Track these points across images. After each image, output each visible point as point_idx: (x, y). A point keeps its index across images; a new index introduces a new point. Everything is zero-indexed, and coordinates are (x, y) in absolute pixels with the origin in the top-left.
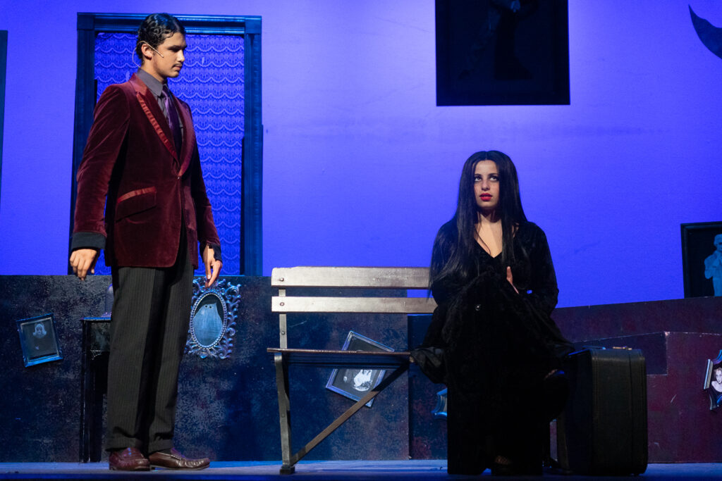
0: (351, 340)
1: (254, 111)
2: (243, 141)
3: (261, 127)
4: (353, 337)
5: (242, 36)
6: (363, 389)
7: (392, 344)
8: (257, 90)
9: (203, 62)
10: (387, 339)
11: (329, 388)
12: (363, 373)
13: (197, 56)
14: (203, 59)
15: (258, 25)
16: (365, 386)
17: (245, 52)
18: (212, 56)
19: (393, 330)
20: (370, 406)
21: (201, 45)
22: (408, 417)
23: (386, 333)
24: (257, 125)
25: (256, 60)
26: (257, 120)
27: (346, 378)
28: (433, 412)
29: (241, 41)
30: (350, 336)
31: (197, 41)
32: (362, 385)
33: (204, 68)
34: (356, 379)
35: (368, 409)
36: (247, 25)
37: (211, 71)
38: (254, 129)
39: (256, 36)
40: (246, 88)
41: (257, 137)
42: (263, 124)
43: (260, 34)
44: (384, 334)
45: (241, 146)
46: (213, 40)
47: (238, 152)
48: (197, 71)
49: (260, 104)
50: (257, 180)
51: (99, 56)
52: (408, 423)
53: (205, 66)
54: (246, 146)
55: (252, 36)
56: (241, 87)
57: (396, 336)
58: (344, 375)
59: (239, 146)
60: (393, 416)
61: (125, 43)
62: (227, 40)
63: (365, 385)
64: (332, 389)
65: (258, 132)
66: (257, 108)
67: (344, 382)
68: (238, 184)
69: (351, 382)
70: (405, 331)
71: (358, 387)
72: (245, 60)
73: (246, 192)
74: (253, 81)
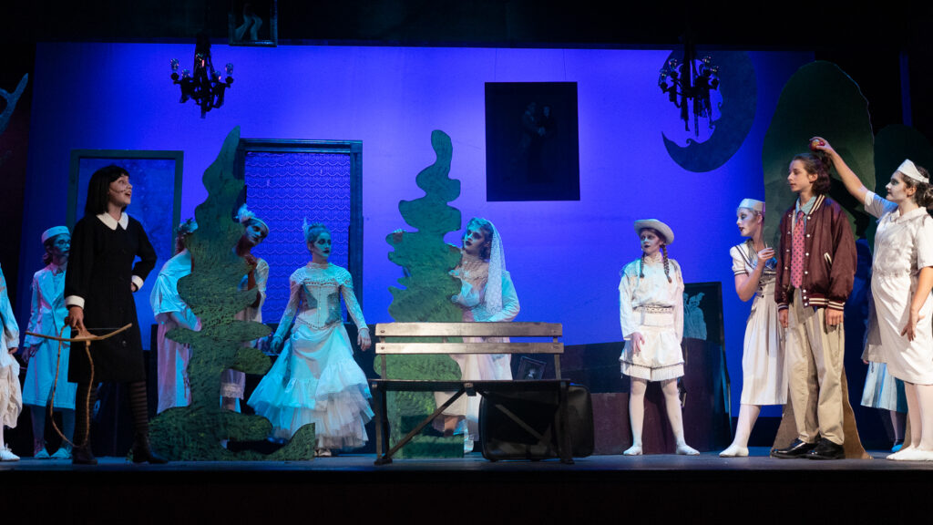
1: (357, 207)
2: (349, 228)
3: (363, 218)
5: (349, 154)
8: (359, 192)
9: (321, 173)
13: (317, 168)
15: (360, 147)
17: (351, 165)
18: (327, 168)
21: (319, 161)
24: (359, 217)
25: (359, 171)
26: (359, 213)
29: (348, 158)
31: (317, 158)
33: (322, 177)
36: (353, 146)
37: (327, 179)
38: (357, 220)
39: (359, 155)
40: (352, 190)
41: (359, 224)
42: (364, 215)
43: (361, 153)
45: (348, 231)
46: (328, 158)
47: (346, 235)
48: (317, 179)
49: (361, 202)
50: (359, 255)
51: (247, 168)
54: (351, 232)
55: (356, 154)
56: (347, 190)
59: (346, 232)
61: (267, 160)
62: (338, 158)
65: (360, 221)
66: (359, 205)
68: (346, 258)
72: (350, 171)
73: (352, 264)
74: (357, 186)
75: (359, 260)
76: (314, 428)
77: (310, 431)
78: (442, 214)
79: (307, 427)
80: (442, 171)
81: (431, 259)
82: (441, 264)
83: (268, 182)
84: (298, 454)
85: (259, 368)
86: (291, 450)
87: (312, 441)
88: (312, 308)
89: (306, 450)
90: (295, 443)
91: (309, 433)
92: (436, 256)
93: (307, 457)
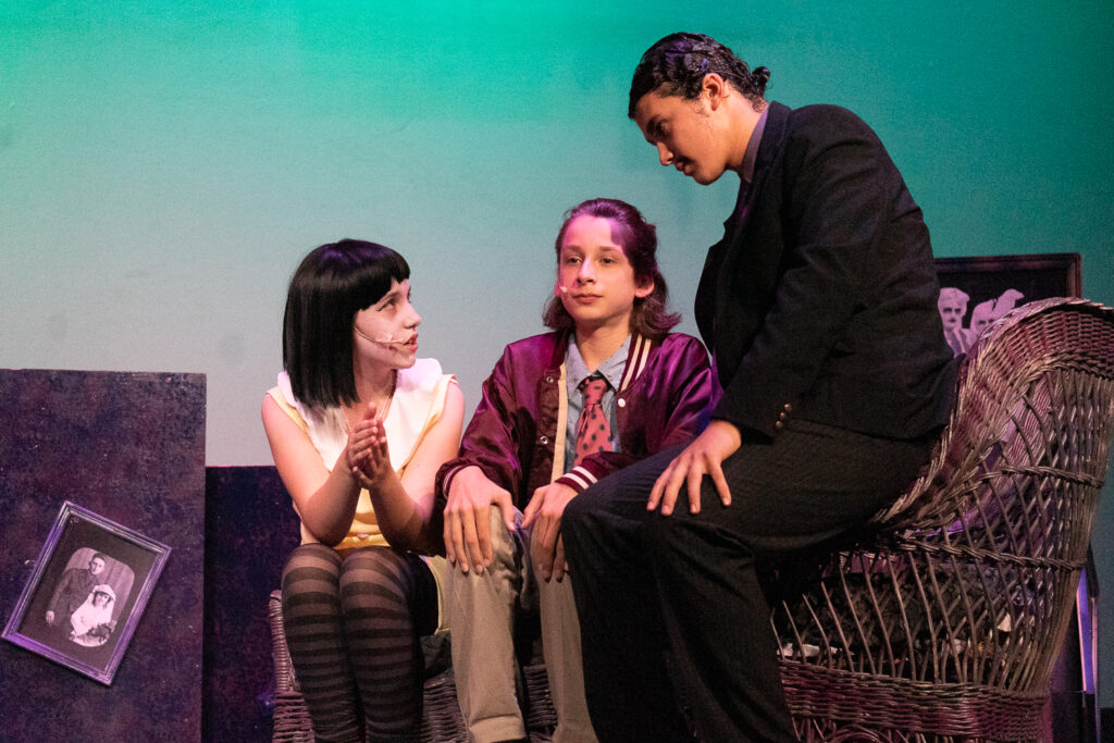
0: (67, 524)
4: (71, 516)
6: (94, 643)
7: (167, 533)
10: (156, 521)
11: (10, 638)
12: (94, 602)
16: (95, 636)
19: (168, 502)
20: (108, 682)
22: (199, 712)
23: (153, 508)
27: (51, 615)
28: (260, 698)
30: (65, 511)
32: (90, 633)
34: (76, 618)
35: (103, 690)
44: (148, 510)
52: (199, 725)
57: (177, 514)
58: (46, 607)
60: (165, 707)
63: (97, 632)
64: (18, 642)
67: (46, 624)
69: (65, 625)
70: (199, 505)
71: (82, 637)
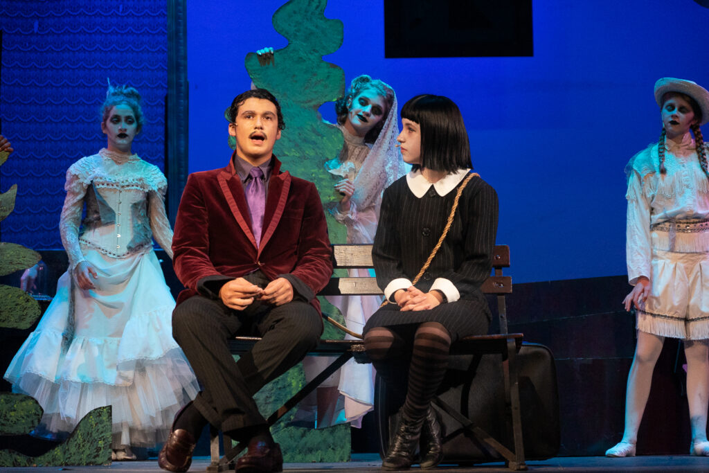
1: (178, 65)
2: (166, 98)
3: (187, 83)
8: (182, 41)
9: (121, 10)
13: (114, 2)
14: (121, 7)
18: (131, 3)
24: (182, 81)
25: (181, 8)
26: (182, 75)
33: (122, 17)
37: (130, 20)
38: (179, 85)
40: (170, 39)
41: (182, 94)
42: (189, 78)
45: (164, 103)
47: (161, 110)
48: (114, 20)
49: (185, 58)
50: (182, 142)
53: (123, 14)
54: (170, 105)
59: (162, 104)
65: (183, 88)
66: (182, 62)
68: (162, 147)
73: (170, 156)
74: (177, 32)
75: (182, 149)
76: (110, 415)
77: (104, 418)
78: (315, 75)
79: (98, 412)
80: (314, 5)
81: (297, 145)
82: (312, 154)
83: (36, 24)
84: (84, 456)
85: (21, 319)
86: (73, 450)
87: (108, 434)
88: (107, 224)
89: (98, 449)
90: (79, 438)
91: (101, 422)
92: (305, 140)
93: (99, 460)
